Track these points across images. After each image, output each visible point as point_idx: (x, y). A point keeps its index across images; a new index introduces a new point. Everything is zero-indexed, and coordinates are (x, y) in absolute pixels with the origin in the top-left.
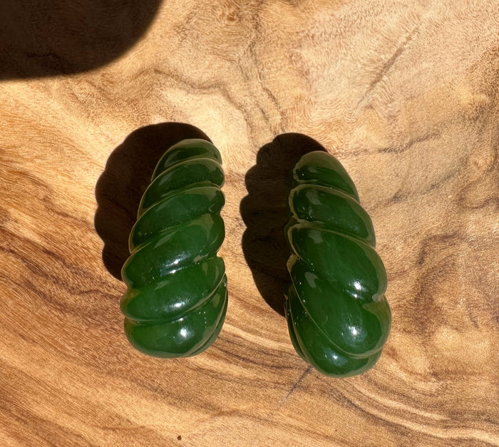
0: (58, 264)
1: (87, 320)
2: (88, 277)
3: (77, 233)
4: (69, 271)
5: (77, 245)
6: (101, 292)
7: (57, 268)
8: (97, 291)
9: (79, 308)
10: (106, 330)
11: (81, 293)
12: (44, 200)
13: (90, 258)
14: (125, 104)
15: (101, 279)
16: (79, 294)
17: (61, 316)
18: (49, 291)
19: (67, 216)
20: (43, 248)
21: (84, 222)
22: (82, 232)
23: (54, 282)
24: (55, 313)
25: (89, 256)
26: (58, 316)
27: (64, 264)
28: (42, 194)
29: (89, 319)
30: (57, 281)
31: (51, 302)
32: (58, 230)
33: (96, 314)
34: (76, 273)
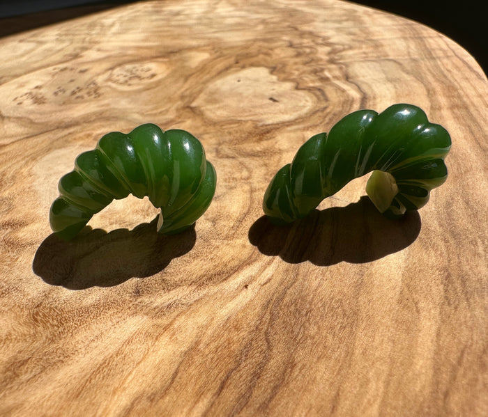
0: (235, 376)
1: (300, 340)
2: (251, 344)
3: (198, 359)
4: (244, 364)
5: (212, 359)
6: (267, 330)
7: (241, 376)
8: (266, 333)
9: (288, 349)
10: (308, 320)
11: (270, 348)
12: (152, 401)
13: (229, 344)
14: (61, 329)
15: (253, 331)
16: (271, 350)
17: (300, 365)
18: (269, 382)
19: (176, 372)
20: (214, 395)
21: (185, 354)
22: (197, 354)
23: (258, 378)
24: (296, 373)
25: (226, 344)
26: (301, 369)
27: (235, 369)
28: (144, 403)
29: (300, 337)
30: (257, 376)
31: (283, 379)
32: (193, 380)
33: (292, 332)
34: (246, 355)
